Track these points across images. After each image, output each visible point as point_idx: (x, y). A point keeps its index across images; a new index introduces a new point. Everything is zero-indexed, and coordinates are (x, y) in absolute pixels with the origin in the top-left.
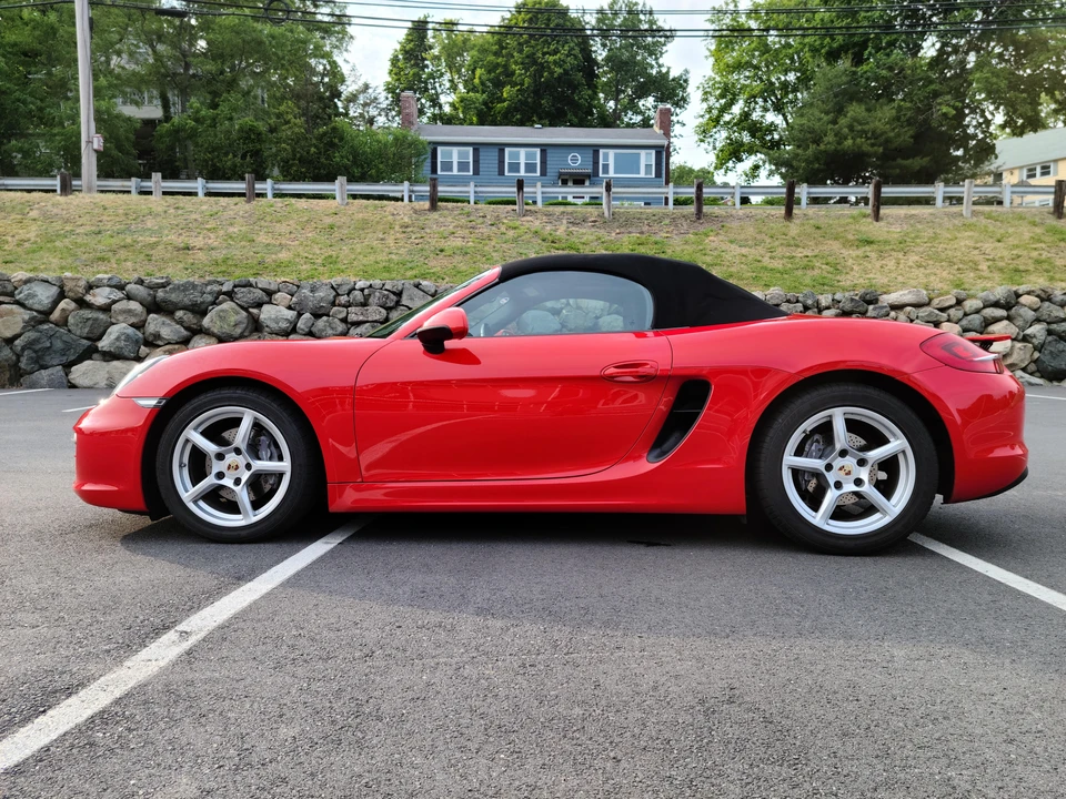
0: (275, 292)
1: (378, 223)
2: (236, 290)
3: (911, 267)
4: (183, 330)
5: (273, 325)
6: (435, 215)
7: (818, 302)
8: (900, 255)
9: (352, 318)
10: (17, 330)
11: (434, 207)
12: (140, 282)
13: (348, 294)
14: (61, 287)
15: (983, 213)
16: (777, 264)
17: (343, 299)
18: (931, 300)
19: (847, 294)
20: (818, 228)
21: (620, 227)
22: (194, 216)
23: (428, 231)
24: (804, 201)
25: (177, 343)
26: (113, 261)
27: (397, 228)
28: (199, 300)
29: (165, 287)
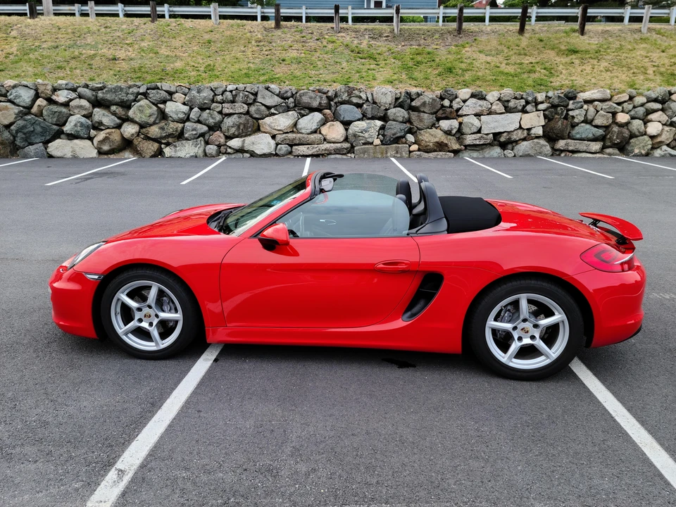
0: (174, 93)
1: (240, 38)
2: (148, 91)
3: (601, 71)
4: (116, 119)
5: (175, 116)
6: (278, 32)
7: (536, 98)
8: (595, 62)
9: (226, 111)
10: (12, 120)
11: (278, 26)
12: (86, 86)
13: (222, 95)
14: (36, 90)
15: (654, 30)
16: (510, 69)
17: (219, 98)
18: (612, 97)
19: (556, 92)
20: (541, 41)
21: (404, 41)
22: (118, 34)
23: (274, 45)
24: (533, 19)
25: (113, 128)
26: (68, 69)
27: (253, 42)
28: (125, 99)
29: (102, 90)
